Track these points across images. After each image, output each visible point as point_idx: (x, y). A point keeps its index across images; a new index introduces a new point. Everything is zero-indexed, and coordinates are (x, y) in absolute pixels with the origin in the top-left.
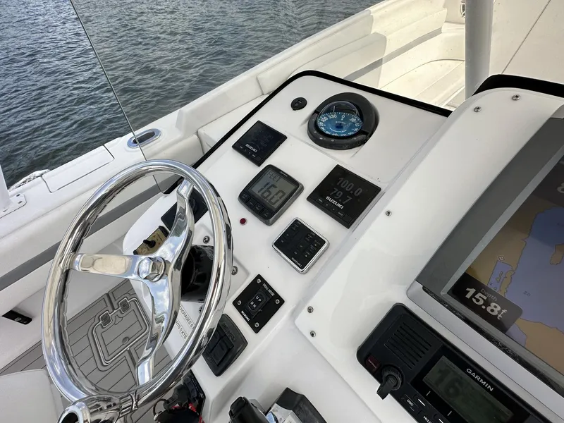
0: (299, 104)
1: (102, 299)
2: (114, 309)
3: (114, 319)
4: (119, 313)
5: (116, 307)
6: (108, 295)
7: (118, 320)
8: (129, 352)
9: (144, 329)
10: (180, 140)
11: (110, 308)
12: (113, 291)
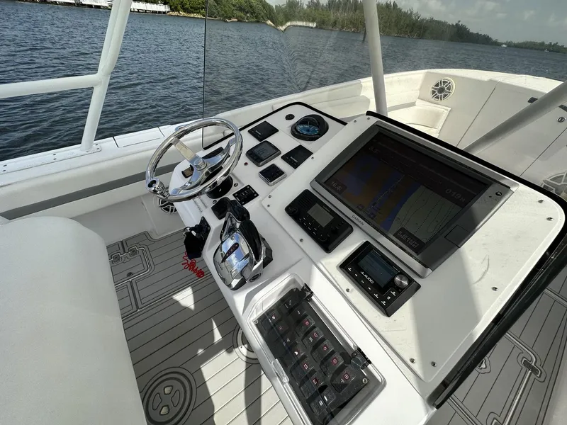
0: (290, 117)
1: (117, 244)
2: (125, 252)
3: (123, 259)
4: (128, 256)
5: (127, 251)
6: (122, 242)
7: (127, 260)
8: (131, 282)
9: (146, 268)
10: (213, 134)
11: (122, 251)
12: (126, 240)
